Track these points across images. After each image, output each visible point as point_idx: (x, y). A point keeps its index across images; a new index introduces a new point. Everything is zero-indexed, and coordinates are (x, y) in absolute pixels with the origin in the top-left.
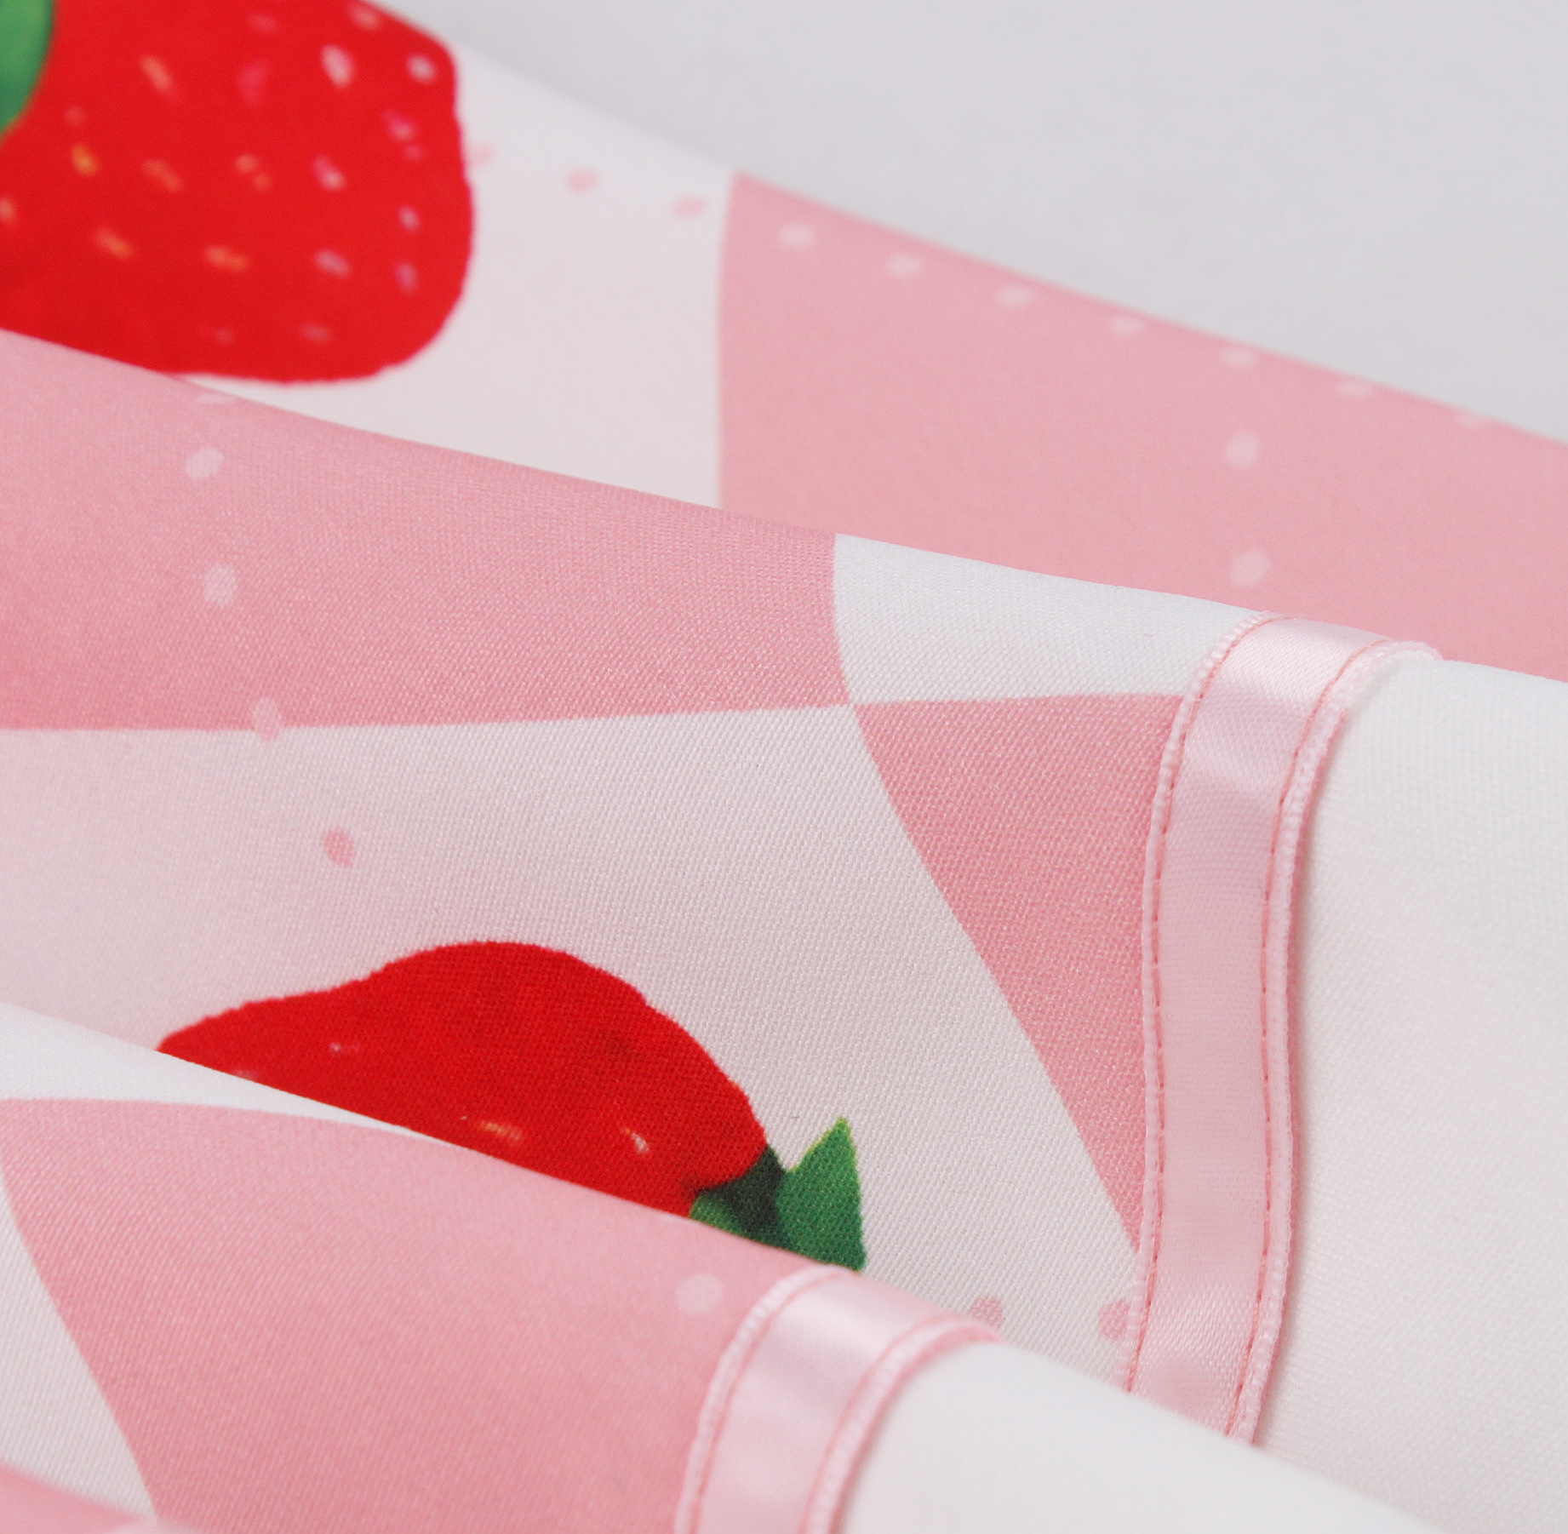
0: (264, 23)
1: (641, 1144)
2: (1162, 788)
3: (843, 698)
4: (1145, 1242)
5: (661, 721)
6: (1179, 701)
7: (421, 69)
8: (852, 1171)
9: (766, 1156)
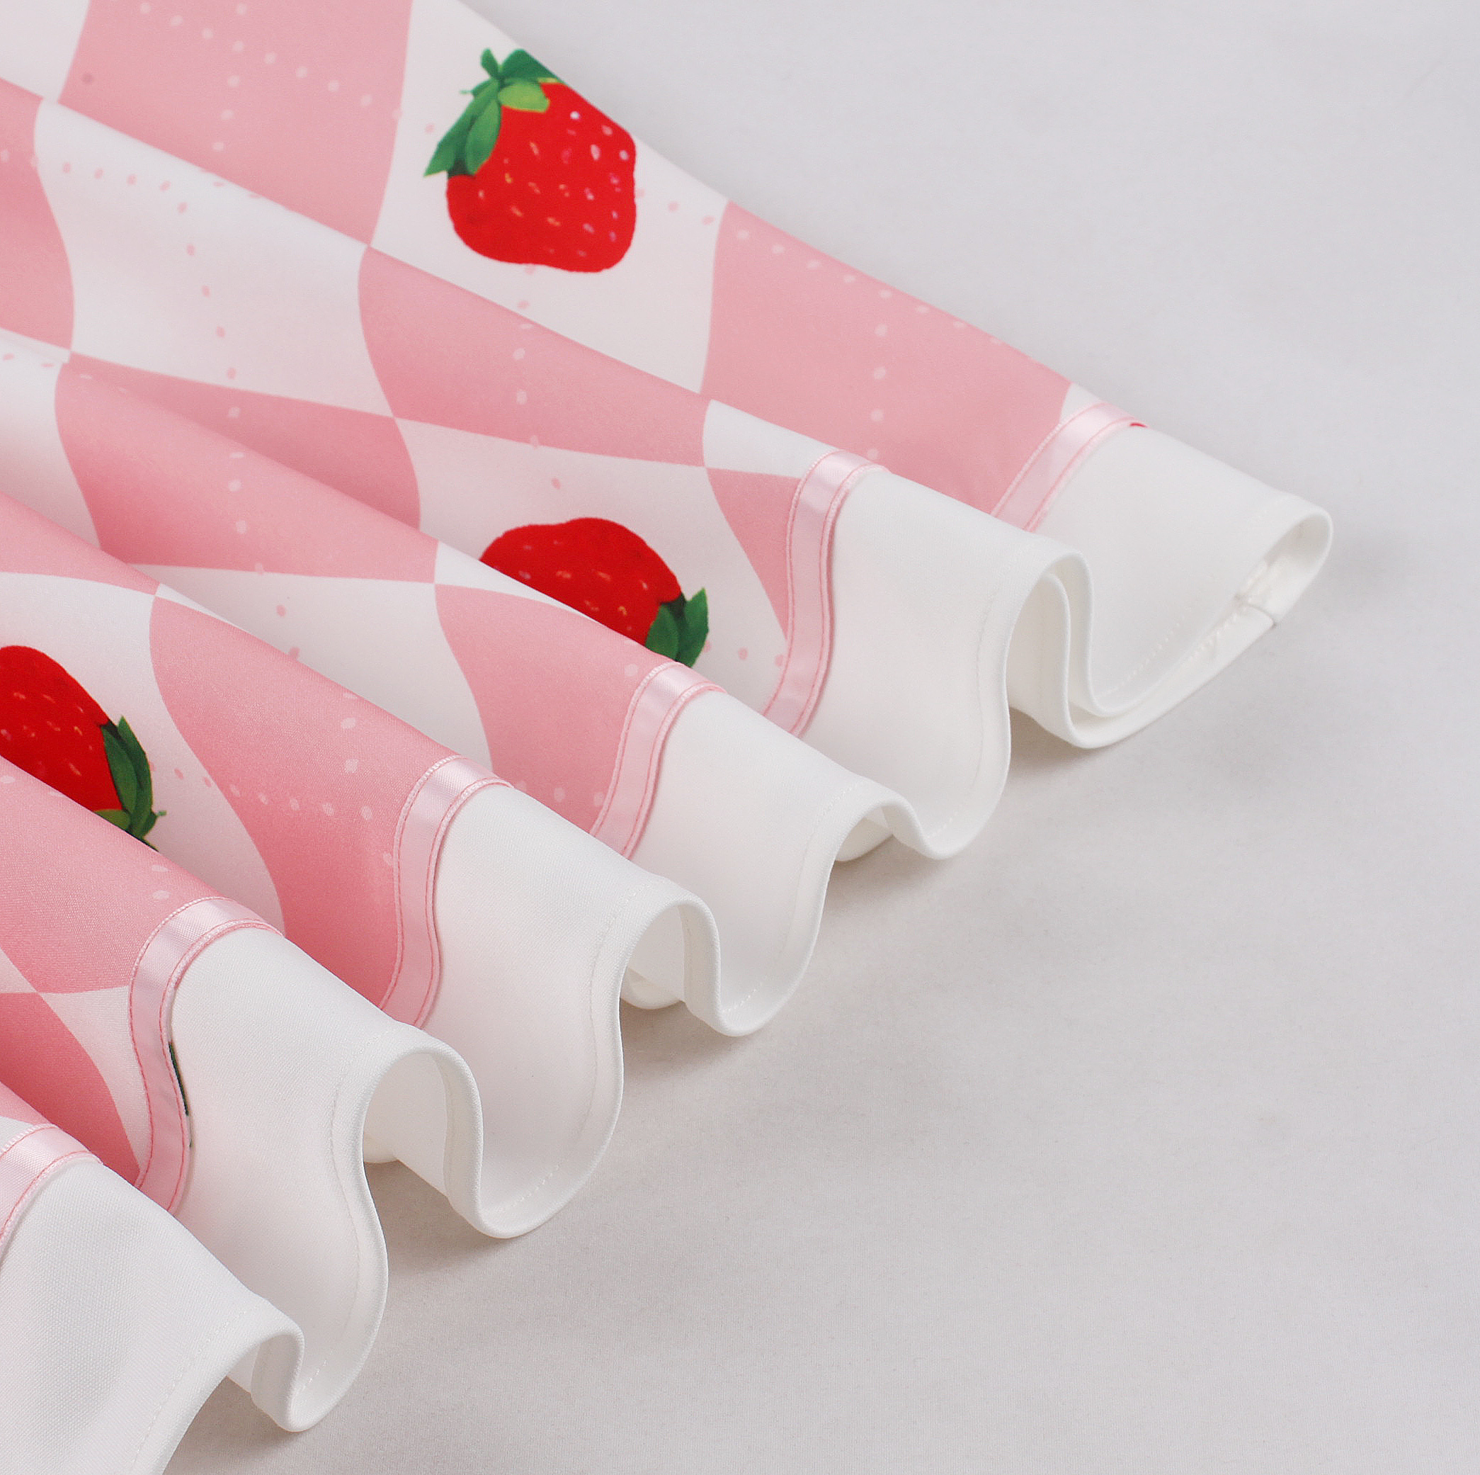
0: (572, 133)
1: (645, 586)
2: (793, 507)
3: (703, 465)
4: (789, 639)
5: (650, 463)
6: (799, 481)
7: (624, 155)
8: (706, 604)
9: (681, 596)
